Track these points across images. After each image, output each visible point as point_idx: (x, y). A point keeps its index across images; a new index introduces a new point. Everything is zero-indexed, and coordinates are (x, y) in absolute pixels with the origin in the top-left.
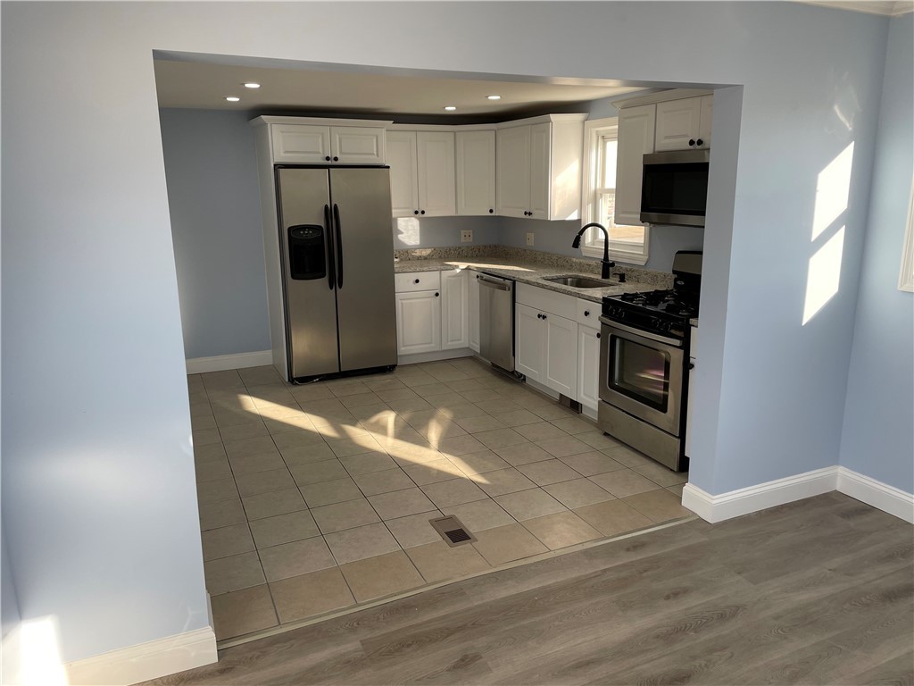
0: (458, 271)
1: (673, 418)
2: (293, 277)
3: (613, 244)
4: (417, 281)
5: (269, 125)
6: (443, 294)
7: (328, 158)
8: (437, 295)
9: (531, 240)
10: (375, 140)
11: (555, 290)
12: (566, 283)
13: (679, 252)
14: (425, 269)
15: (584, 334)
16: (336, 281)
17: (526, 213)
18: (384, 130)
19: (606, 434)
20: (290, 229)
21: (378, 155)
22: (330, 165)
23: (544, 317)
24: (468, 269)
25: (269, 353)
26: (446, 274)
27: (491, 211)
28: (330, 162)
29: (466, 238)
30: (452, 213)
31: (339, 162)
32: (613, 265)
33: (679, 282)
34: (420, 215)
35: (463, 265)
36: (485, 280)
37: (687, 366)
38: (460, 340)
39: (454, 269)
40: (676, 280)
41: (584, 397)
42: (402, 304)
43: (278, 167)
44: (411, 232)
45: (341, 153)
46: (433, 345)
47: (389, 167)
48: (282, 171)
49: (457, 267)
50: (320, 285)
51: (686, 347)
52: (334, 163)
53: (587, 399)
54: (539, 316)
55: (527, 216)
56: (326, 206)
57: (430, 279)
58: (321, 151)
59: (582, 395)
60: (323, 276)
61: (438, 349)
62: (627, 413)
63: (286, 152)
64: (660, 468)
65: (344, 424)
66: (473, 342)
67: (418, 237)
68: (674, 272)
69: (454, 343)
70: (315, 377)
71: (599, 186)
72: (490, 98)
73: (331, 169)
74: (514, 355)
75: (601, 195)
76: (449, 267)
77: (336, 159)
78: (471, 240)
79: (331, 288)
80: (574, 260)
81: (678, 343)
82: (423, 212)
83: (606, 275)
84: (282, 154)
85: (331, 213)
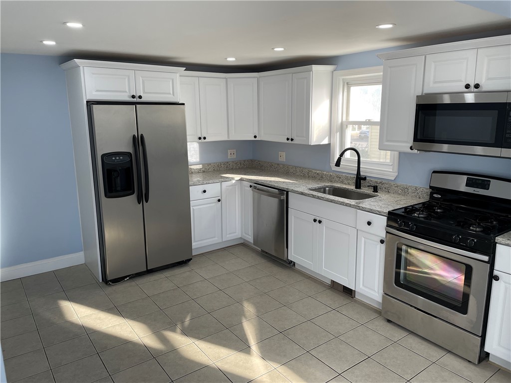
0: (234, 181)
1: (474, 320)
2: (106, 196)
3: (366, 163)
4: (205, 191)
5: (81, 68)
6: (223, 200)
7: (133, 97)
8: (219, 200)
9: (282, 157)
10: (171, 82)
11: (318, 198)
12: (324, 192)
13: (434, 172)
14: (210, 181)
15: (363, 239)
16: (143, 197)
17: (288, 139)
18: (178, 75)
19: (389, 321)
20: (103, 156)
21: (173, 95)
22: (135, 102)
23: (320, 222)
24: (241, 180)
25: (82, 254)
26: (225, 184)
27: (255, 137)
28: (135, 99)
29: (231, 155)
30: (225, 138)
31: (142, 100)
32: (365, 179)
33: (435, 195)
34: (202, 140)
35: (237, 177)
36: (258, 189)
37: (492, 277)
38: (235, 233)
39: (231, 180)
40: (432, 194)
41: (364, 288)
42: (193, 209)
43: (90, 103)
44: (193, 152)
45: (144, 92)
46: (216, 239)
47: (183, 104)
48: (95, 107)
49: (233, 178)
50: (130, 200)
51: (492, 262)
52: (139, 100)
53: (367, 290)
54: (315, 220)
55: (290, 141)
56: (134, 136)
57: (214, 188)
58: (127, 90)
59: (361, 286)
60: (133, 193)
61: (220, 241)
62: (415, 308)
63: (97, 91)
64: (460, 360)
65: (165, 329)
66: (246, 233)
67: (198, 156)
68: (431, 187)
69: (230, 235)
70: (126, 277)
71: (344, 119)
72: (276, 49)
73: (138, 106)
74: (287, 247)
75: (347, 126)
76: (227, 180)
77: (140, 97)
78: (235, 157)
79: (139, 204)
80: (325, 173)
81: (486, 258)
82: (205, 138)
83: (358, 186)
84: (94, 93)
85: (138, 141)
